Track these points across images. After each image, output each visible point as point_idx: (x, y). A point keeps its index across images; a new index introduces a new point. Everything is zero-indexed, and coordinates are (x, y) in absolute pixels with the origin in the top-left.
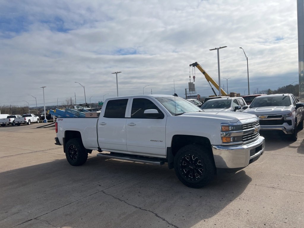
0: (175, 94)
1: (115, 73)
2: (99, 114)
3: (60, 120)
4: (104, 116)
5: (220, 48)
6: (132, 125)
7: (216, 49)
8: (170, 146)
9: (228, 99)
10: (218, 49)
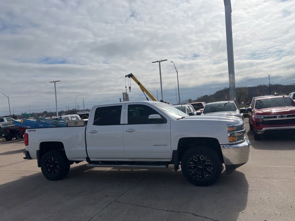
1: (53, 82)
2: (86, 122)
3: (32, 131)
4: (93, 124)
6: (131, 131)
7: (158, 61)
9: (181, 106)
10: (160, 62)
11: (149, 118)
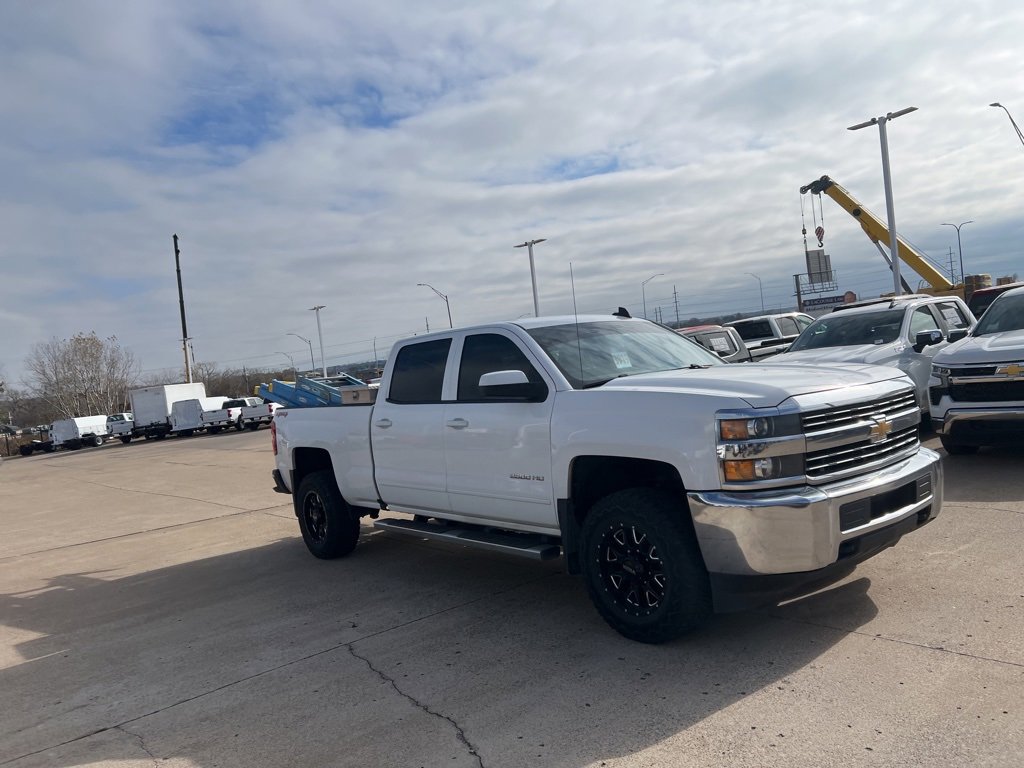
0: (620, 309)
1: (526, 244)
2: (375, 391)
3: (281, 414)
4: (387, 400)
5: (891, 116)
6: (459, 425)
7: (873, 121)
8: (564, 494)
9: (891, 307)
10: (882, 122)
11: (480, 384)
